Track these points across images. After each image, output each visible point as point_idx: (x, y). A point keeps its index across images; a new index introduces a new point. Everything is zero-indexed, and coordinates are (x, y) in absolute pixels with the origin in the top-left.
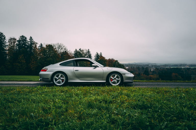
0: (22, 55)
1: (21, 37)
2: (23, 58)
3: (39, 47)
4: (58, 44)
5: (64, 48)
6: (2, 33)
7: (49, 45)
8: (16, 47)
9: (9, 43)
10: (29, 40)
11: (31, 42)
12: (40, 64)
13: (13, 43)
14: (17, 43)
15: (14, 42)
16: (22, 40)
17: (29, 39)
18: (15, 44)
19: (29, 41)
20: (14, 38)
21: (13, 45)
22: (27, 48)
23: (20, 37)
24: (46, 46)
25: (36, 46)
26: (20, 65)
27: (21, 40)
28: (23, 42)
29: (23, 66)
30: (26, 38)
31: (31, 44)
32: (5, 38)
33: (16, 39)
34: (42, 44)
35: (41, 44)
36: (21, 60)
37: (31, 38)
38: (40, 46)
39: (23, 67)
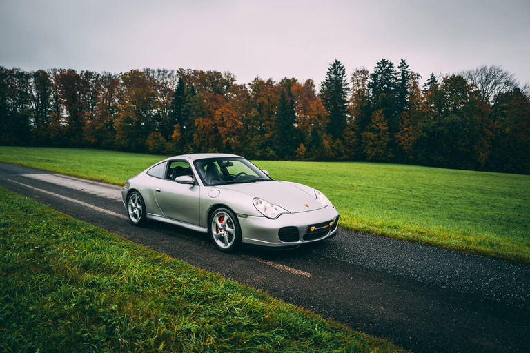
0: (381, 111)
1: (378, 64)
2: (383, 117)
3: (426, 85)
4: (484, 69)
5: (503, 80)
6: (339, 62)
7: (453, 78)
8: (368, 90)
9: (352, 83)
10: (398, 71)
11: (403, 75)
12: (425, 135)
13: (361, 83)
14: (371, 81)
15: (364, 80)
16: (382, 70)
17: (399, 67)
18: (367, 83)
19: (398, 73)
20: (364, 70)
21: (361, 87)
22: (394, 92)
23: (377, 66)
24: (445, 80)
25: (415, 83)
26: (376, 136)
27: (379, 73)
28: (385, 75)
29: (383, 138)
30: (391, 65)
31: (404, 79)
32: (344, 73)
33: (368, 72)
34: (435, 77)
35: (432, 76)
36: (378, 124)
37: (403, 62)
38: (429, 84)
39: (381, 142)
